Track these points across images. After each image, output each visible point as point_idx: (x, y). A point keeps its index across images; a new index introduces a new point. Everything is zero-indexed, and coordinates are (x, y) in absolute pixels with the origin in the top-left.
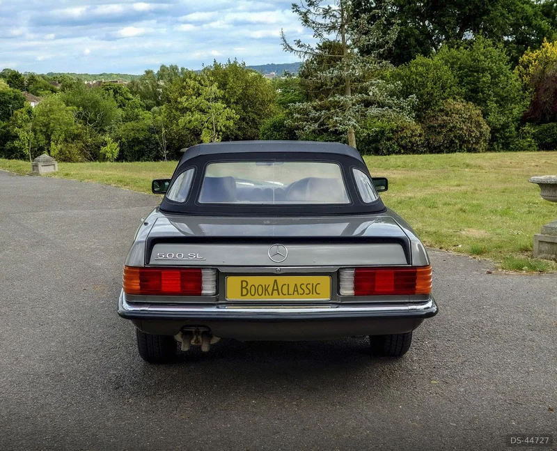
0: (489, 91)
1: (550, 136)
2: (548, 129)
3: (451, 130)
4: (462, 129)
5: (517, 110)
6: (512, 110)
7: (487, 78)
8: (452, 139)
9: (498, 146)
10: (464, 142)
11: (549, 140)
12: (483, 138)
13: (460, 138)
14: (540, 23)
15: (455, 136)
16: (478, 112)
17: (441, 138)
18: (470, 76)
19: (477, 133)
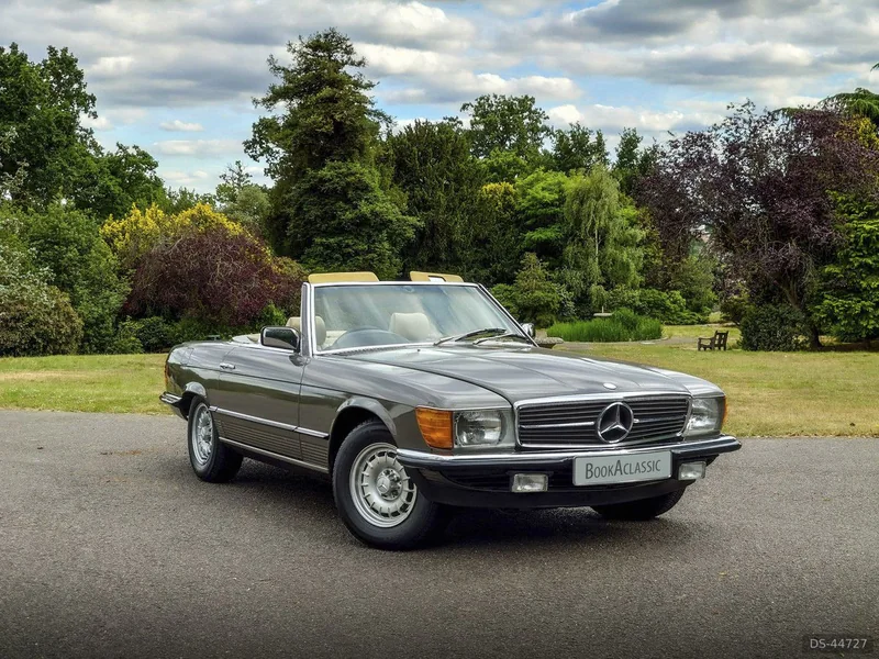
0: (76, 271)
1: (155, 335)
2: (152, 325)
3: (30, 325)
4: (46, 323)
5: (115, 300)
6: (107, 298)
7: (73, 253)
8: (32, 338)
9: (91, 348)
10: (49, 341)
11: (154, 340)
12: (75, 337)
13: (44, 336)
14: (109, 183)
15: (37, 334)
16: (67, 299)
17: (16, 337)
18: (47, 249)
19: (66, 329)
